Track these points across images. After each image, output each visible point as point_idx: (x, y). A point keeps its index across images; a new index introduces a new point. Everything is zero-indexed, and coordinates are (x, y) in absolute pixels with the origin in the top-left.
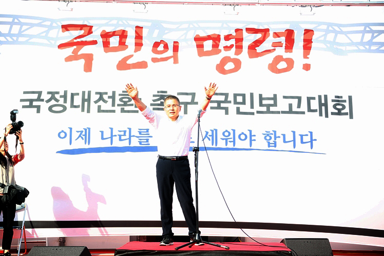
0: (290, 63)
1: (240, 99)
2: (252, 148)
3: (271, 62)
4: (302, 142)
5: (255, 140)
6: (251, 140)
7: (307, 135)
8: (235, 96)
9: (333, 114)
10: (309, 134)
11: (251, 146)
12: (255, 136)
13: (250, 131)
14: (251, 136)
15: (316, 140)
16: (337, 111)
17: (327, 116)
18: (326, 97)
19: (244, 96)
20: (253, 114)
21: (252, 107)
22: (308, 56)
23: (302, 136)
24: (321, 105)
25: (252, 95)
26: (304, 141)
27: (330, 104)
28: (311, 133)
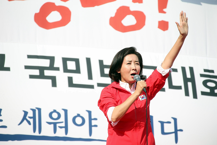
0: (141, 18)
1: (71, 65)
2: (91, 138)
3: (113, 15)
4: (163, 133)
5: (96, 126)
6: (91, 126)
7: (169, 122)
8: (65, 60)
9: (203, 93)
10: (172, 121)
11: (90, 134)
12: (96, 119)
13: (90, 113)
14: (90, 119)
15: (181, 130)
16: (208, 90)
17: (195, 96)
18: (191, 69)
19: (77, 61)
20: (92, 87)
21: (90, 77)
22: (165, 10)
23: (162, 123)
24: (186, 80)
25: (88, 60)
26: (166, 131)
27: (199, 81)
28: (175, 120)
